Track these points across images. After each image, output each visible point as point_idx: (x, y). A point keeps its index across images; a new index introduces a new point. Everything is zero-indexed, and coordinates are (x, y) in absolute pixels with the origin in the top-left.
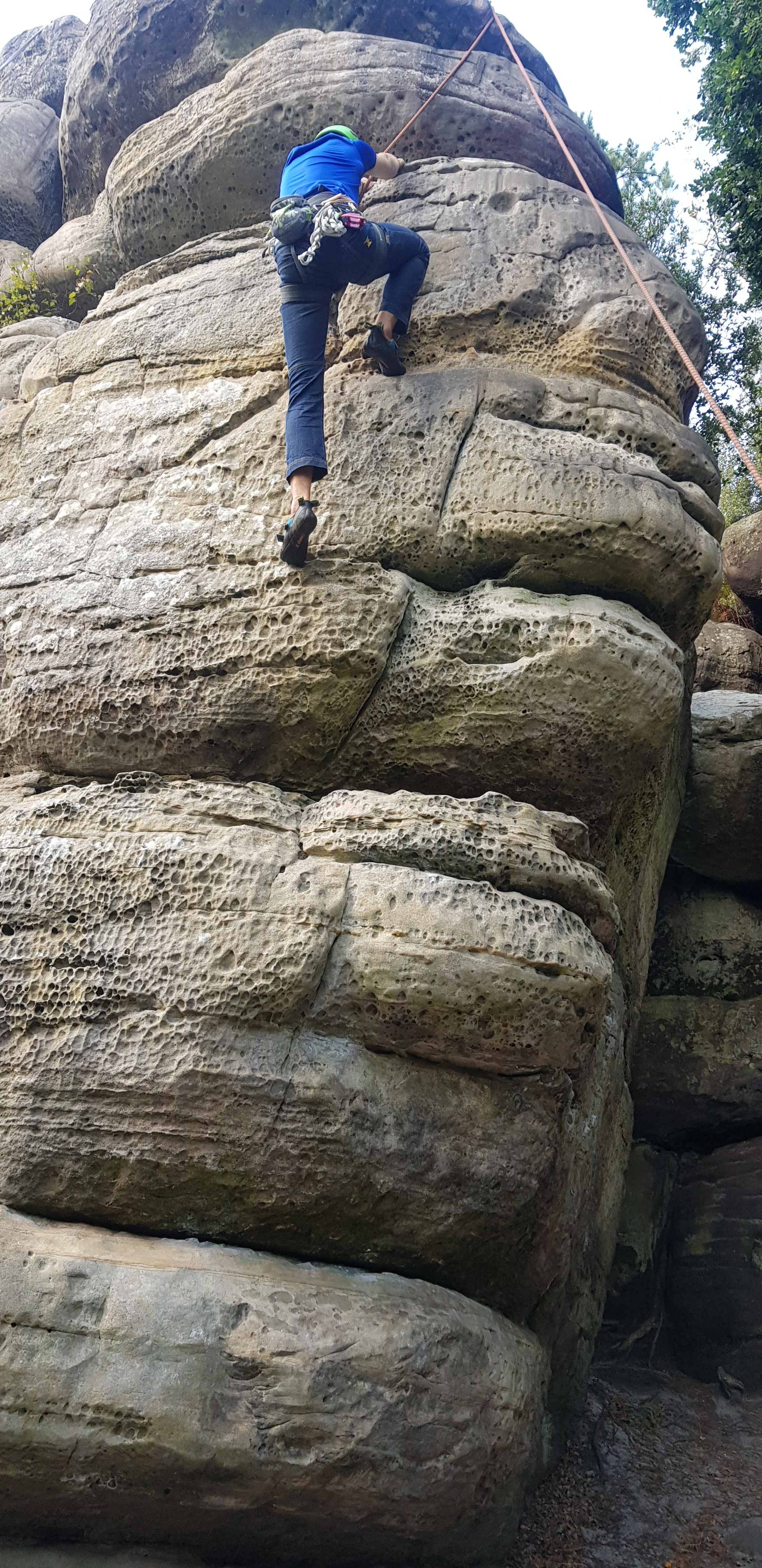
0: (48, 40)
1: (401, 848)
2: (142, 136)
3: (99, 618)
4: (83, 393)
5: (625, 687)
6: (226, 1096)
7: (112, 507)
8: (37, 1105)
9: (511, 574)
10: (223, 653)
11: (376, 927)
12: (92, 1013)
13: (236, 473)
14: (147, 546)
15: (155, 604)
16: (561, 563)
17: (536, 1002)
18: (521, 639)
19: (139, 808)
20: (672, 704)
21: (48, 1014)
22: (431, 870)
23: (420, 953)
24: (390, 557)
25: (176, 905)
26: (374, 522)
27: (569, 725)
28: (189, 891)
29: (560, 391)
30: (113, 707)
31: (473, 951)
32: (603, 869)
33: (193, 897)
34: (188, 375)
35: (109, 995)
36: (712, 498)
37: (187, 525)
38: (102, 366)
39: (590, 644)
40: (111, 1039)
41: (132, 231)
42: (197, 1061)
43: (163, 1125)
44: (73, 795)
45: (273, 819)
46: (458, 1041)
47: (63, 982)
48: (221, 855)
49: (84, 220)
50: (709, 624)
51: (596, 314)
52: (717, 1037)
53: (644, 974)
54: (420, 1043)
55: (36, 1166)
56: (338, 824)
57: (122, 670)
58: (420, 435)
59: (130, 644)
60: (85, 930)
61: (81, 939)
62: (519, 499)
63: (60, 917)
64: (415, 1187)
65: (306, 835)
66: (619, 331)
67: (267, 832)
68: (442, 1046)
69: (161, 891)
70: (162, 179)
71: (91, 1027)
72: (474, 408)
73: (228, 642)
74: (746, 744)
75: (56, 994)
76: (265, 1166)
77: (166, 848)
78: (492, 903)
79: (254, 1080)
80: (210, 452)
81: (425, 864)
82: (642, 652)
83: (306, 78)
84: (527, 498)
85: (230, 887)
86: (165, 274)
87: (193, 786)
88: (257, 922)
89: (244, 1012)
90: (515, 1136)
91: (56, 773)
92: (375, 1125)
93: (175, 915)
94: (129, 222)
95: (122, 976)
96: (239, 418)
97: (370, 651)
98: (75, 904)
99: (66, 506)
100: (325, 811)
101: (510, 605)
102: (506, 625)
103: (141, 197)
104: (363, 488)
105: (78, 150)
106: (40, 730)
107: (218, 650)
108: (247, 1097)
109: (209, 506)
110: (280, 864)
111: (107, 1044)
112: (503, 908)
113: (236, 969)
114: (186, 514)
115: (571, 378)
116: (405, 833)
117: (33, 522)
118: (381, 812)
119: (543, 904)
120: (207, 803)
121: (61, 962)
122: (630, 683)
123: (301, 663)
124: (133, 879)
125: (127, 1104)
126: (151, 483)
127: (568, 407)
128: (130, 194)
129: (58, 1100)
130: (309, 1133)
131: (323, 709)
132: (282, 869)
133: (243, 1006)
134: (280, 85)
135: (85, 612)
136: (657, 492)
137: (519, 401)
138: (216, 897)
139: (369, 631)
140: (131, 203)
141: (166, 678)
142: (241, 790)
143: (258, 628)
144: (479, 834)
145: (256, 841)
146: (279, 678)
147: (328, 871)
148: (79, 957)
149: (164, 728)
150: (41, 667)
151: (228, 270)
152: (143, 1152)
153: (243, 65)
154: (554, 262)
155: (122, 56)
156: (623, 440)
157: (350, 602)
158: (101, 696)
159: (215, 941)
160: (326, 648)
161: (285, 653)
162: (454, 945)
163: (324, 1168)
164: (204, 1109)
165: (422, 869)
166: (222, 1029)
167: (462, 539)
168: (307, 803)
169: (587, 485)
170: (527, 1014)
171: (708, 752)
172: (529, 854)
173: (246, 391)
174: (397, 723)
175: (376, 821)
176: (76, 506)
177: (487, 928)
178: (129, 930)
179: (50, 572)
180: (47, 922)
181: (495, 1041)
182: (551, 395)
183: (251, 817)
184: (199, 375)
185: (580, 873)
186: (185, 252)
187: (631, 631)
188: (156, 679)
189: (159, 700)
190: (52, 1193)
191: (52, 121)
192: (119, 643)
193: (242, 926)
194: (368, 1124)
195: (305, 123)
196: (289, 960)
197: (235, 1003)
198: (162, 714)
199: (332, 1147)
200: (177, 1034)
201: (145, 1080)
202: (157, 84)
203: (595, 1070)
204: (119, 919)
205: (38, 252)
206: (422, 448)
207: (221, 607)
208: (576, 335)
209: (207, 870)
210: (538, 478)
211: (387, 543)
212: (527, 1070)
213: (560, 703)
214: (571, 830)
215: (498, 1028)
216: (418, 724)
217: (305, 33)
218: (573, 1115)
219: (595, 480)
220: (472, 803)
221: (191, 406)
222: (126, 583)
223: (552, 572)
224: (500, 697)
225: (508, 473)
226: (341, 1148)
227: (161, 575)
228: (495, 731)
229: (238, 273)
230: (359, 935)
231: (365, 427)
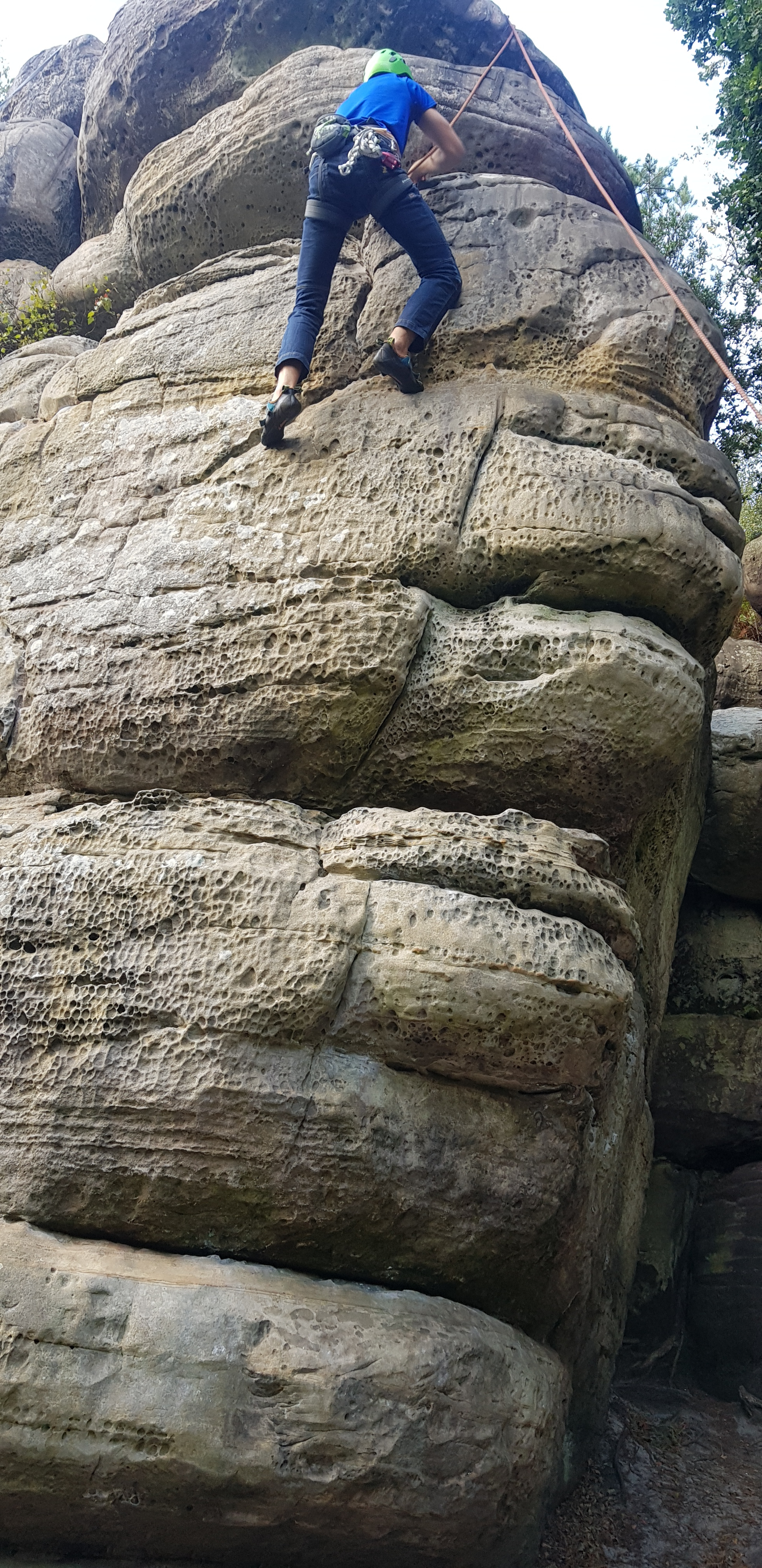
0: (66, 60)
1: (421, 865)
2: (160, 154)
3: (119, 636)
4: (102, 412)
5: (646, 704)
6: (247, 1113)
7: (132, 525)
8: (59, 1122)
9: (530, 591)
10: (243, 671)
11: (396, 944)
12: (113, 1031)
13: (255, 491)
14: (166, 564)
15: (174, 622)
16: (581, 579)
17: (556, 1019)
18: (541, 656)
19: (160, 826)
20: (692, 721)
21: (69, 1031)
22: (451, 887)
23: (440, 970)
24: (409, 574)
25: (197, 922)
26: (393, 540)
27: (590, 742)
28: (209, 908)
29: (580, 407)
30: (133, 725)
31: (494, 968)
32: (624, 887)
33: (213, 915)
34: (207, 393)
35: (131, 1012)
36: (732, 514)
37: (206, 543)
38: (121, 384)
39: (611, 660)
40: (132, 1056)
41: (150, 250)
42: (218, 1078)
43: (184, 1142)
44: (94, 813)
45: (293, 837)
46: (478, 1059)
47: (85, 999)
48: (241, 873)
49: (103, 238)
50: (730, 641)
51: (616, 329)
52: (737, 1056)
53: (664, 992)
54: (440, 1061)
55: (58, 1183)
56: (359, 841)
57: (142, 688)
58: (439, 452)
59: (150, 662)
60: (106, 948)
61: (102, 956)
62: (538, 515)
63: (81, 935)
64: (436, 1205)
65: (326, 853)
66: (639, 347)
67: (287, 849)
68: (463, 1063)
69: (182, 908)
70: (180, 197)
71: (112, 1044)
72: (493, 424)
73: (248, 660)
75: (77, 1012)
76: (286, 1184)
77: (187, 866)
78: (512, 920)
79: (275, 1098)
80: (229, 470)
81: (445, 882)
82: (663, 668)
83: (323, 95)
84: (546, 514)
85: (251, 905)
86: (184, 292)
87: (214, 803)
88: (277, 939)
89: (265, 1029)
90: (536, 1154)
91: (77, 791)
92: (397, 1142)
93: (196, 932)
94: (148, 241)
95: (143, 993)
97: (389, 668)
98: (96, 922)
99: (85, 524)
100: (345, 829)
101: (530, 622)
102: (525, 642)
103: (159, 216)
104: (382, 504)
105: (96, 170)
106: (61, 748)
107: (238, 667)
108: (268, 1114)
109: (228, 523)
110: (300, 881)
111: (129, 1062)
112: (524, 925)
113: (257, 987)
114: (205, 532)
115: (590, 393)
116: (425, 850)
117: (53, 541)
118: (401, 829)
119: (564, 921)
120: (227, 821)
121: (82, 980)
122: (651, 700)
123: (320, 680)
124: (154, 897)
125: (149, 1121)
126: (170, 501)
127: (588, 423)
128: (149, 213)
129: (80, 1117)
130: (330, 1150)
131: (342, 726)
132: (303, 886)
133: (264, 1023)
134: (298, 102)
135: (105, 630)
136: (677, 507)
137: (539, 417)
138: (237, 915)
139: (389, 649)
140: (150, 221)
141: (185, 696)
142: (261, 808)
143: (277, 645)
144: (499, 852)
145: (276, 858)
146: (299, 695)
147: (349, 889)
148: (101, 974)
149: (184, 746)
150: (62, 685)
151: (247, 287)
152: (164, 1169)
153: (261, 82)
154: (573, 278)
155: (140, 75)
156: (644, 456)
157: (369, 620)
158: (121, 714)
159: (236, 959)
160: (346, 665)
161: (304, 671)
162: (474, 962)
163: (345, 1185)
164: (226, 1127)
165: (442, 887)
166: (243, 1046)
167: (481, 556)
168: (326, 820)
169: (606, 503)
170: (548, 1032)
171: (728, 769)
172: (549, 871)
174: (416, 740)
175: (396, 838)
176: (96, 524)
177: (507, 945)
178: (150, 947)
179: (70, 591)
180: (69, 939)
181: (515, 1059)
182: (570, 411)
183: (271, 834)
184: (217, 393)
185: (601, 891)
186: (204, 270)
187: (651, 647)
188: (175, 697)
189: (179, 718)
190: (74, 1210)
191: (71, 140)
192: (139, 661)
193: (263, 943)
194: (389, 1141)
196: (309, 978)
197: (256, 1020)
198: (182, 732)
199: (353, 1164)
200: (198, 1051)
201: (167, 1097)
202: (175, 102)
203: (616, 1088)
204: (140, 936)
205: (57, 270)
206: (441, 465)
207: (241, 624)
208: (596, 351)
209: (227, 888)
210: (557, 494)
211: (407, 560)
212: (548, 1088)
213: (580, 720)
214: (591, 847)
215: (519, 1045)
216: (438, 741)
217: (322, 50)
218: (594, 1133)
219: (615, 496)
220: (492, 820)
221: (210, 424)
222: (146, 601)
223: (572, 589)
224: (519, 714)
225: (527, 490)
226: (362, 1165)
227: (181, 593)
228: (515, 748)
229: (256, 291)
230: (379, 953)
231: (384, 444)
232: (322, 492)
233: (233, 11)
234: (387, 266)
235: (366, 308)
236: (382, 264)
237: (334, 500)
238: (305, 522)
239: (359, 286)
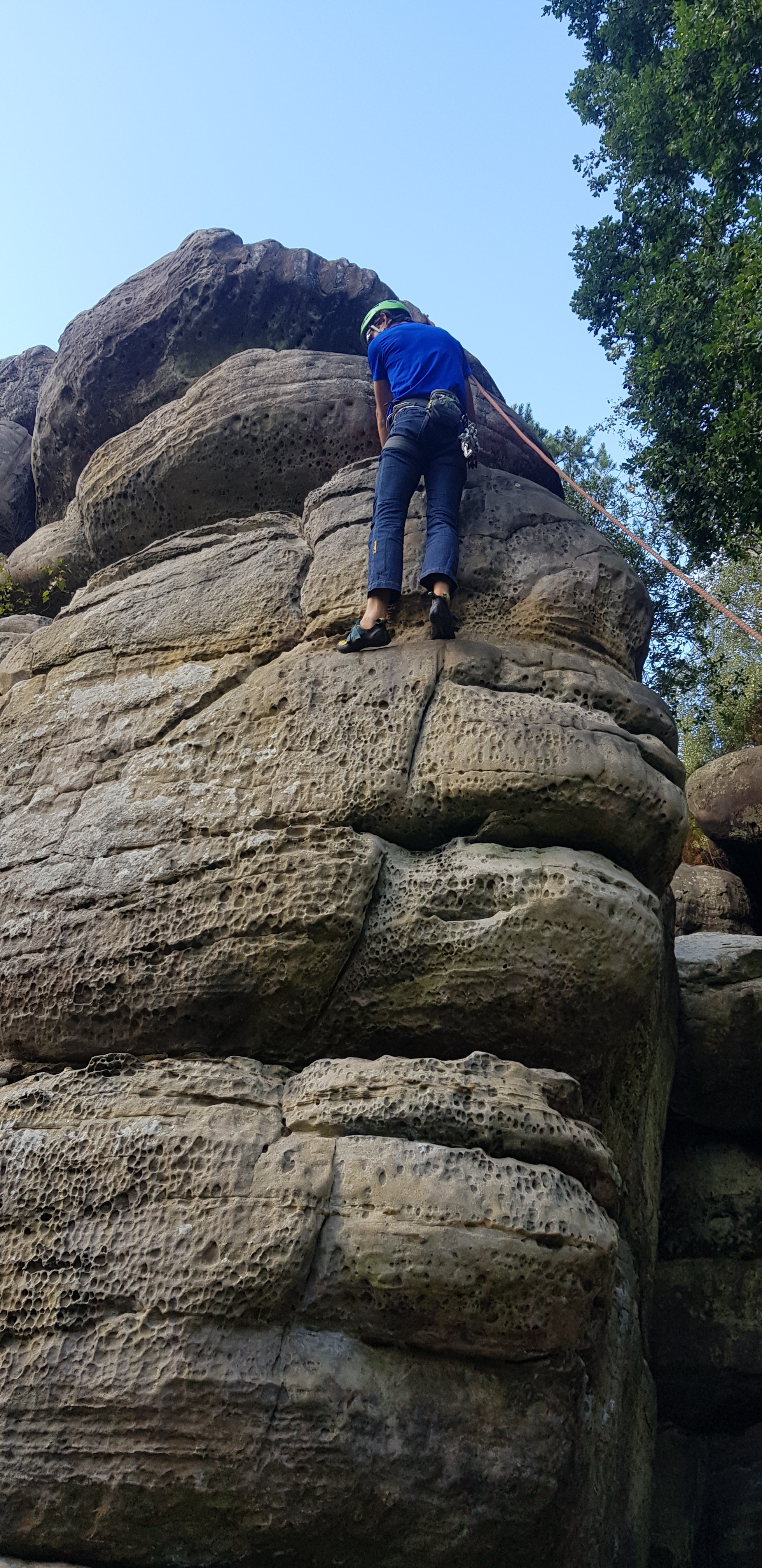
0: (21, 368)
1: (388, 1117)
2: (110, 448)
3: (73, 899)
4: (56, 684)
5: (604, 936)
6: (213, 1406)
7: (86, 789)
8: (10, 1428)
9: (481, 831)
10: (198, 926)
11: (366, 1205)
12: (67, 1321)
13: (208, 749)
14: (119, 825)
15: (128, 882)
16: (530, 817)
17: (540, 1278)
18: (496, 894)
19: (115, 1093)
20: (653, 951)
21: (21, 1324)
22: (420, 1139)
23: (413, 1231)
24: (361, 820)
25: (154, 1195)
26: (343, 789)
27: (552, 978)
28: (167, 1178)
29: (515, 656)
30: (87, 988)
31: (470, 1225)
32: (599, 1127)
33: (172, 1186)
34: (159, 661)
35: (86, 1299)
36: (670, 748)
37: (159, 802)
38: (74, 657)
39: (565, 895)
40: (88, 1348)
41: (102, 533)
42: (181, 1367)
43: (147, 1442)
44: (46, 1083)
45: (254, 1095)
46: (460, 1327)
47: (37, 1287)
48: (200, 1137)
49: (57, 525)
50: (683, 866)
51: (545, 586)
52: (737, 1304)
53: (654, 1237)
54: (420, 1333)
55: (9, 1498)
56: (322, 1096)
57: (96, 949)
58: (384, 704)
59: (103, 923)
60: (59, 1229)
61: (55, 1238)
62: (483, 759)
63: (33, 1216)
64: (424, 1497)
65: (289, 1110)
66: (567, 600)
67: (248, 1109)
68: (443, 1334)
69: (138, 1181)
70: (129, 486)
71: (66, 1336)
72: (434, 677)
73: (203, 915)
74: (734, 987)
75: (29, 1302)
76: (259, 1484)
77: (143, 1134)
78: (486, 1171)
79: (243, 1386)
80: (182, 731)
81: (415, 1134)
82: (617, 900)
83: (261, 391)
84: (491, 757)
85: (211, 1172)
86: (135, 570)
87: (170, 1065)
88: (240, 1209)
89: (230, 1310)
90: (528, 1430)
91: (29, 1060)
92: (377, 1428)
93: (154, 1206)
94: (99, 526)
95: (99, 1276)
96: (209, 698)
97: (345, 914)
98: (48, 1201)
99: (39, 791)
100: (307, 1082)
101: (483, 861)
102: (480, 881)
103: (110, 502)
104: (331, 756)
105: (49, 464)
106: (12, 1016)
107: (193, 922)
108: (236, 1405)
109: (181, 782)
110: (262, 1143)
111: (85, 1354)
112: (498, 1176)
113: (221, 1262)
114: (159, 792)
115: (525, 644)
116: (391, 1101)
117: (7, 809)
118: (365, 1080)
119: (539, 1169)
120: (185, 1083)
121: (34, 1266)
122: (609, 932)
123: (277, 930)
124: (109, 1170)
125: (108, 1421)
126: (123, 764)
127: (525, 671)
128: (99, 500)
129: (33, 1420)
130: (305, 1442)
131: (301, 976)
132: (265, 1148)
133: (229, 1303)
134: (237, 398)
135: (59, 894)
136: (616, 745)
137: (477, 668)
138: (196, 1183)
139: (344, 895)
140: (101, 508)
141: (140, 955)
142: (219, 1066)
143: (232, 898)
144: (468, 1098)
145: (237, 1120)
146: (255, 947)
147: (313, 1148)
148: (53, 1258)
149: (139, 1007)
150: (14, 951)
151: (195, 563)
152: (125, 1476)
153: (202, 383)
154: (501, 541)
155: (89, 379)
156: (580, 699)
157: (323, 867)
158: (75, 977)
159: (196, 1233)
160: (302, 914)
161: (261, 921)
162: (449, 1220)
163: (323, 1482)
164: (190, 1422)
165: (411, 1139)
166: (206, 1330)
167: (431, 799)
168: (288, 1075)
169: (547, 744)
170: (532, 1292)
171: (697, 996)
172: (521, 1116)
173: (215, 672)
174: (377, 986)
175: (360, 1090)
176: (50, 790)
177: (482, 1199)
178: (105, 1225)
179: (24, 856)
180: (20, 1222)
181: (499, 1324)
182: (506, 661)
183: (230, 1094)
184: (169, 660)
185: (576, 1133)
186: (153, 550)
187: (604, 880)
188: (130, 956)
189: (134, 978)
190: (27, 1529)
191: (25, 439)
192: (93, 922)
193: (225, 1213)
194: (368, 1428)
195: (262, 431)
196: (275, 1249)
197: (220, 1300)
198: (137, 992)
199: (331, 1456)
200: (158, 1338)
201: (126, 1393)
202: (123, 402)
203: (610, 1350)
204: (95, 1214)
205: (12, 556)
206: (386, 716)
207: (195, 879)
208: (528, 606)
209: (185, 1155)
210: (500, 738)
211: (358, 807)
212: (536, 1355)
213: (540, 955)
214: (562, 1087)
215: (502, 1310)
216: (399, 985)
217: (258, 352)
218: (589, 1402)
219: (556, 737)
220: (458, 1065)
221: (162, 689)
222: (100, 862)
223: (521, 827)
224: (479, 953)
225: (471, 735)
226: (341, 1457)
227: (135, 852)
228: (478, 988)
229: (204, 566)
230: (348, 1216)
231: (331, 700)
232: (272, 747)
233: (175, 322)
234: (327, 539)
235: (309, 577)
236: (322, 537)
237: (284, 754)
238: (257, 776)
239: (301, 558)
